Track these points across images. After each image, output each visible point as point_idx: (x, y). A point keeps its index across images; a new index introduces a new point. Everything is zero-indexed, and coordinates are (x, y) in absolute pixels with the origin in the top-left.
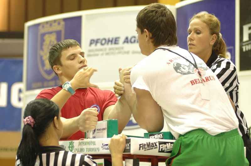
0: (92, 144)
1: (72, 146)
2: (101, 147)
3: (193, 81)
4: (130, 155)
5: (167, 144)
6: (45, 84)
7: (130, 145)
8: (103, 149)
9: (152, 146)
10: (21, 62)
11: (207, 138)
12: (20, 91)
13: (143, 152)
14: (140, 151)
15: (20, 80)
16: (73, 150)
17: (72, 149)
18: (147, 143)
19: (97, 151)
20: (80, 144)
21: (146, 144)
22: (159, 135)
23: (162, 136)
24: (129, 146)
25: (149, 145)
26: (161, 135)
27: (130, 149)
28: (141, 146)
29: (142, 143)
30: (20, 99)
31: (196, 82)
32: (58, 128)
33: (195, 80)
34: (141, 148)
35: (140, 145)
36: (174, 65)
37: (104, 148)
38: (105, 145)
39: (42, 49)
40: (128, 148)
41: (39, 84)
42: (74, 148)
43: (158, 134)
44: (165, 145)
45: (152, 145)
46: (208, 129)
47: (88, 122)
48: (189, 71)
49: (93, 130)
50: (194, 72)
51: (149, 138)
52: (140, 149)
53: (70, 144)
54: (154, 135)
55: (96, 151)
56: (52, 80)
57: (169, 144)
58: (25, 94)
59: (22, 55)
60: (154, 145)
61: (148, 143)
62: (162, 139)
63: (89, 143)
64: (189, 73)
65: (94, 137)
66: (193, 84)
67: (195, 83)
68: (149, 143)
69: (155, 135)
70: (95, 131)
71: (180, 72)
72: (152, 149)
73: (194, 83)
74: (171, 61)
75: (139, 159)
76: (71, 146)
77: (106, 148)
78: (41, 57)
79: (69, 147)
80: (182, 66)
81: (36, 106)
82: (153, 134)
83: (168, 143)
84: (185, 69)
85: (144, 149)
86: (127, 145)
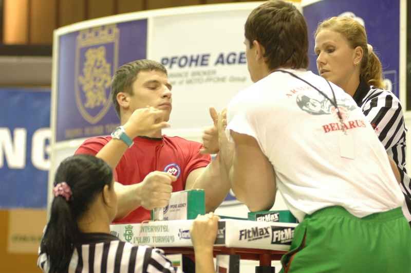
0: (163, 230)
2: (178, 236)
3: (327, 126)
4: (224, 248)
5: (286, 230)
6: (87, 130)
7: (224, 232)
8: (180, 239)
9: (262, 233)
10: (49, 95)
11: (350, 221)
12: (47, 142)
13: (246, 244)
14: (241, 241)
15: (47, 125)
17: (130, 238)
18: (253, 229)
19: (171, 241)
20: (142, 229)
21: (251, 229)
22: (273, 215)
23: (277, 217)
24: (222, 233)
25: (255, 231)
26: (276, 215)
27: (224, 239)
28: (243, 234)
29: (244, 229)
30: (46, 156)
31: (332, 127)
32: (109, 205)
33: (331, 124)
34: (243, 237)
35: (241, 231)
36: (297, 98)
37: (183, 236)
38: (184, 232)
39: (82, 73)
40: (221, 237)
41: (78, 131)
42: (134, 236)
43: (271, 214)
44: (282, 232)
45: (260, 232)
46: (351, 207)
47: (155, 193)
48: (322, 109)
49: (165, 206)
50: (330, 112)
51: (257, 220)
52: (240, 239)
54: (264, 215)
55: (169, 241)
56: (98, 124)
57: (290, 230)
58: (54, 146)
59: (49, 84)
60: (265, 231)
61: (255, 229)
62: (278, 221)
63: (157, 228)
64: (321, 113)
65: (166, 219)
66: (327, 130)
67: (331, 129)
68: (257, 228)
69: (266, 216)
70: (167, 208)
71: (307, 109)
72: (261, 238)
73: (329, 130)
74: (294, 92)
75: (240, 256)
76: (127, 233)
77: (186, 236)
78: (81, 87)
79: (125, 235)
80: (311, 100)
81: (74, 167)
82: (263, 213)
83: (287, 228)
84: (315, 106)
85: (247, 239)
86: (220, 231)
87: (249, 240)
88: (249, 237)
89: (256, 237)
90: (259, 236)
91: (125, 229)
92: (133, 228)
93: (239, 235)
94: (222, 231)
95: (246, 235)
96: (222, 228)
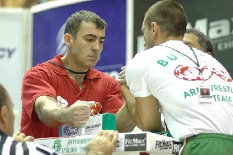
1: (58, 145)
16: (60, 150)
17: (58, 149)
25: (164, 143)
42: (62, 147)
53: (56, 143)
63: (84, 141)
76: (56, 145)
79: (54, 147)
86: (142, 141)
87: (161, 149)
88: (161, 147)
89: (165, 147)
90: (166, 147)
91: (54, 143)
92: (61, 142)
93: (155, 144)
94: (143, 141)
95: (159, 145)
96: (143, 138)
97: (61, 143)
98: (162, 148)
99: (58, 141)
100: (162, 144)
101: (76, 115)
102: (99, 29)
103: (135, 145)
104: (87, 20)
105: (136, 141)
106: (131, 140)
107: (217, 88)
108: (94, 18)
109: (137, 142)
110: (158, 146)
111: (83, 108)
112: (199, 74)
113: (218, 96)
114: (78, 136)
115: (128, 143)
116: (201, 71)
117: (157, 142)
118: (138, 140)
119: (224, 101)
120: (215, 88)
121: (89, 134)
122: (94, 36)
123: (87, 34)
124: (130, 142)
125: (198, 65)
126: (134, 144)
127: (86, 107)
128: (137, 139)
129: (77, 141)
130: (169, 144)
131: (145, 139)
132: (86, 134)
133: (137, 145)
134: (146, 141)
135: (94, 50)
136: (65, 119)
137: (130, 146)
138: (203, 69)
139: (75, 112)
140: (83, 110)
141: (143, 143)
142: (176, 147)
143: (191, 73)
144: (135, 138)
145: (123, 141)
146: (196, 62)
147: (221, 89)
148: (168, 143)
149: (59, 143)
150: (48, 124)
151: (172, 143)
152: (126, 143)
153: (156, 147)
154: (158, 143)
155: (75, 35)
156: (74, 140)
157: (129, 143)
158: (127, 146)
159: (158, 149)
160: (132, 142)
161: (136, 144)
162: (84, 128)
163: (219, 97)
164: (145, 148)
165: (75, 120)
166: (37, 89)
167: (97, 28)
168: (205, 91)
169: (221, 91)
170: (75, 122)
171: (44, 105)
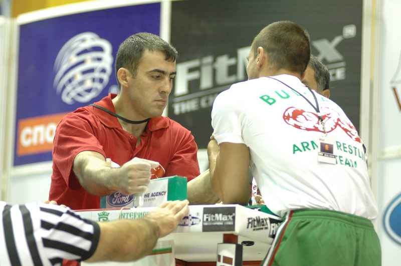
53: (101, 216)
61: (258, 219)
76: (101, 220)
85: (253, 228)
86: (228, 218)
87: (254, 230)
88: (255, 226)
89: (259, 227)
90: (261, 227)
91: (98, 217)
92: (109, 215)
93: (247, 222)
94: (230, 217)
95: (252, 224)
96: (231, 214)
97: (109, 217)
98: (256, 228)
99: (104, 214)
100: (256, 223)
101: (130, 178)
102: (169, 61)
103: (218, 224)
104: (151, 49)
105: (219, 217)
106: (213, 216)
107: (340, 146)
108: (162, 46)
109: (221, 220)
110: (250, 225)
111: (141, 168)
112: (318, 123)
113: (340, 157)
114: (134, 207)
115: (207, 219)
116: (321, 119)
117: (249, 219)
118: (222, 217)
119: (348, 166)
120: (338, 146)
121: (150, 206)
122: (163, 72)
123: (152, 69)
124: (211, 218)
125: (318, 111)
126: (216, 221)
127: (145, 166)
128: (221, 215)
129: (133, 215)
130: (265, 222)
131: (234, 214)
132: (144, 206)
133: (221, 224)
134: (234, 218)
135: (162, 92)
136: (116, 183)
137: (210, 224)
138: (324, 117)
139: (131, 173)
140: (141, 170)
141: (230, 220)
142: (273, 227)
143: (307, 120)
144: (219, 213)
145: (201, 217)
146: (316, 107)
147: (345, 149)
148: (263, 222)
149: (105, 217)
150: (91, 191)
151: (268, 221)
152: (205, 220)
153: (248, 227)
154: (250, 221)
155: (134, 70)
156: (127, 214)
157: (209, 220)
158: (206, 224)
159: (250, 229)
160: (214, 218)
161: (219, 221)
162: (141, 196)
163: (341, 159)
164: (232, 227)
165: (130, 184)
166: (77, 142)
167: (166, 59)
168: (327, 147)
169: (345, 151)
170: (130, 188)
171: (86, 164)
